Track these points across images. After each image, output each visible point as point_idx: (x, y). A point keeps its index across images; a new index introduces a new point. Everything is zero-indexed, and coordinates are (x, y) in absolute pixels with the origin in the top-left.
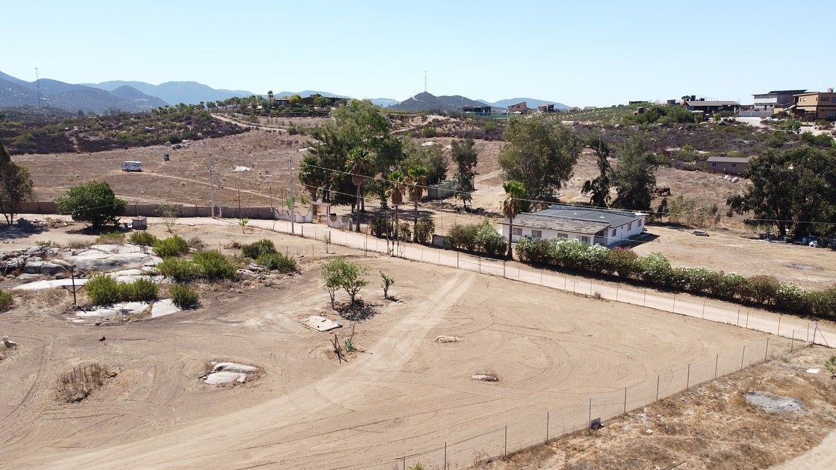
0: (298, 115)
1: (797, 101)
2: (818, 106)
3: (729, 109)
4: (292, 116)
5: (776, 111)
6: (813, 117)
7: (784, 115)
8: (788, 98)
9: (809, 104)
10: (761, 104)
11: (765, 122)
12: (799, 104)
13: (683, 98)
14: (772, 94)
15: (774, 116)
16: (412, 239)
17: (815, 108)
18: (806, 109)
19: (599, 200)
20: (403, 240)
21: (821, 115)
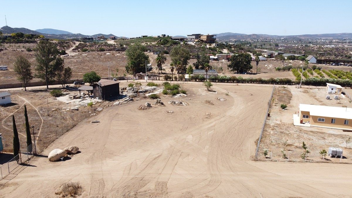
0: (21, 43)
3: (182, 39)
4: (18, 43)
5: (197, 40)
6: (206, 42)
7: (198, 42)
8: (198, 36)
9: (204, 38)
10: (190, 38)
12: (201, 38)
13: (162, 35)
14: (193, 35)
15: (197, 42)
16: (178, 80)
17: (206, 40)
18: (203, 40)
19: (197, 68)
20: (175, 81)
21: (208, 41)
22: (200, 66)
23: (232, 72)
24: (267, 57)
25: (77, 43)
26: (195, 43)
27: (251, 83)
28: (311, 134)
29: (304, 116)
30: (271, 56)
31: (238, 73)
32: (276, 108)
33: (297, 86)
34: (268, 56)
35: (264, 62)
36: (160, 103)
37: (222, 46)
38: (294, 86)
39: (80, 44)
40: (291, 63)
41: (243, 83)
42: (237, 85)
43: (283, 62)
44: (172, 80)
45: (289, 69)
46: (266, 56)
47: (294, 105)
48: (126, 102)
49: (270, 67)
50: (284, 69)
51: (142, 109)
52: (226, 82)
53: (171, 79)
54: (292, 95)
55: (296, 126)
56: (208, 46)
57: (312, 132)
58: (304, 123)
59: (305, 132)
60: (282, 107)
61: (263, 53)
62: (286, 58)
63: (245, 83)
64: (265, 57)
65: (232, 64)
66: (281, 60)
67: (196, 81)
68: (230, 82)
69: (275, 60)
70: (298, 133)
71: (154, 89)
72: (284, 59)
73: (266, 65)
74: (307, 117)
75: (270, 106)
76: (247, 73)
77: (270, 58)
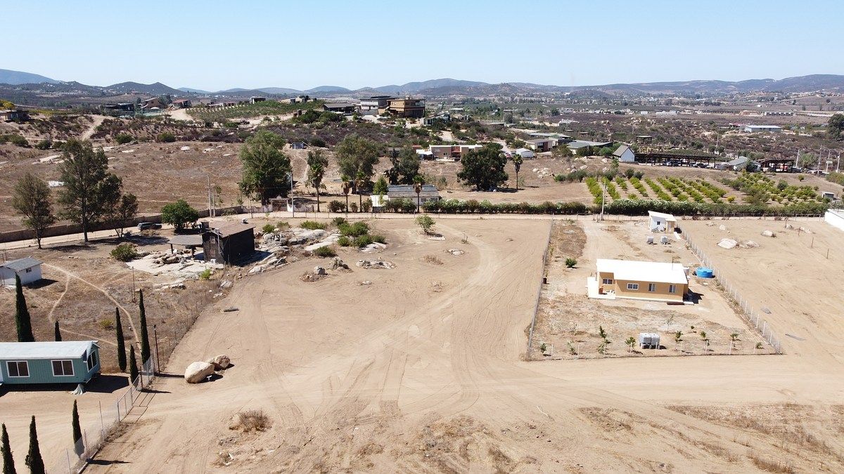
1: (390, 104)
2: (405, 108)
3: (349, 109)
5: (382, 111)
6: (403, 115)
7: (387, 114)
8: (384, 101)
9: (399, 106)
10: (366, 106)
11: (380, 119)
12: (391, 106)
13: (301, 97)
14: (373, 98)
15: (383, 115)
16: (359, 211)
17: (403, 110)
18: (397, 110)
19: (394, 181)
20: (354, 212)
21: (407, 114)
22: (400, 177)
23: (467, 188)
24: (536, 151)
25: (99, 120)
26: (378, 117)
27: (508, 213)
28: (616, 311)
29: (605, 281)
30: (543, 147)
31: (478, 190)
32: (558, 266)
33: (597, 216)
34: (539, 147)
35: (530, 161)
36: (341, 265)
37: (439, 125)
38: (590, 218)
39: (106, 121)
40: (585, 164)
41: (491, 213)
42: (481, 218)
43: (568, 161)
44: (347, 212)
45: (580, 177)
46: (533, 147)
47: (590, 259)
48: (273, 267)
49: (544, 173)
50: (571, 179)
51: (309, 279)
52: (458, 213)
53: (345, 210)
54: (586, 236)
55: (591, 300)
56: (409, 126)
57: (617, 308)
58: (604, 294)
59: (607, 309)
60: (567, 264)
61: (527, 142)
62: (574, 152)
63: (496, 213)
64: (531, 149)
65: (467, 171)
66: (565, 156)
67: (396, 212)
68: (465, 213)
69: (552, 158)
70: (594, 311)
71: (320, 235)
72: (571, 155)
73: (535, 170)
74: (610, 282)
75: (546, 263)
76: (498, 190)
77: (543, 151)
